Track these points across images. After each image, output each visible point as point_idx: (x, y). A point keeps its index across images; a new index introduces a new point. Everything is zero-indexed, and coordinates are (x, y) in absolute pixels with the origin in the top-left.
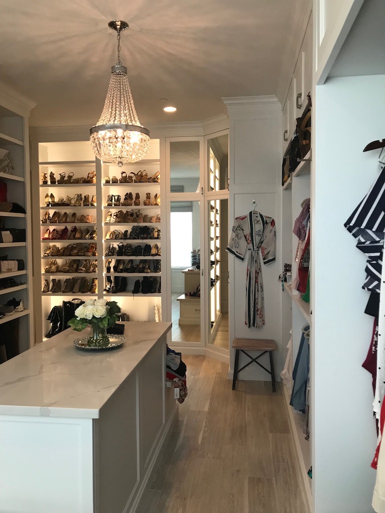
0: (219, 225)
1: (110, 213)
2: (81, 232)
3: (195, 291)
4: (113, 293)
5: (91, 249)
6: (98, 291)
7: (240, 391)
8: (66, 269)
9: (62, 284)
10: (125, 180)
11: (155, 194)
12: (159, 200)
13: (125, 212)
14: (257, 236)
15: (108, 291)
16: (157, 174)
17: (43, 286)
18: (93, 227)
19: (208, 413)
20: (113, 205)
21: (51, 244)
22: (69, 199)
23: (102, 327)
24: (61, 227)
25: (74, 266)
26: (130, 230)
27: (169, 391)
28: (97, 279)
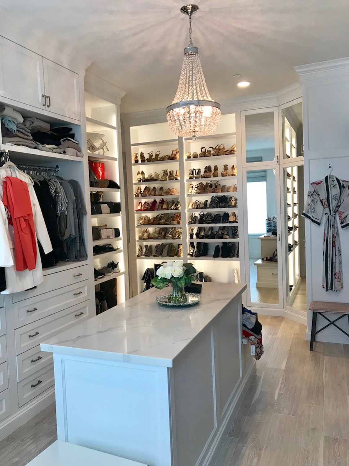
0: (297, 192)
1: (192, 186)
2: (168, 204)
3: (272, 256)
4: (196, 257)
5: (176, 218)
6: (183, 256)
7: (318, 352)
8: (156, 236)
9: (153, 249)
10: (205, 154)
11: (232, 165)
12: (235, 171)
13: (205, 184)
14: (334, 201)
15: (192, 255)
16: (234, 147)
17: (137, 251)
18: (177, 198)
19: (285, 371)
20: (194, 178)
21: (144, 215)
22: (157, 175)
23: (180, 286)
24: (150, 200)
25: (163, 234)
26: (209, 201)
27: (245, 347)
28: (181, 244)
